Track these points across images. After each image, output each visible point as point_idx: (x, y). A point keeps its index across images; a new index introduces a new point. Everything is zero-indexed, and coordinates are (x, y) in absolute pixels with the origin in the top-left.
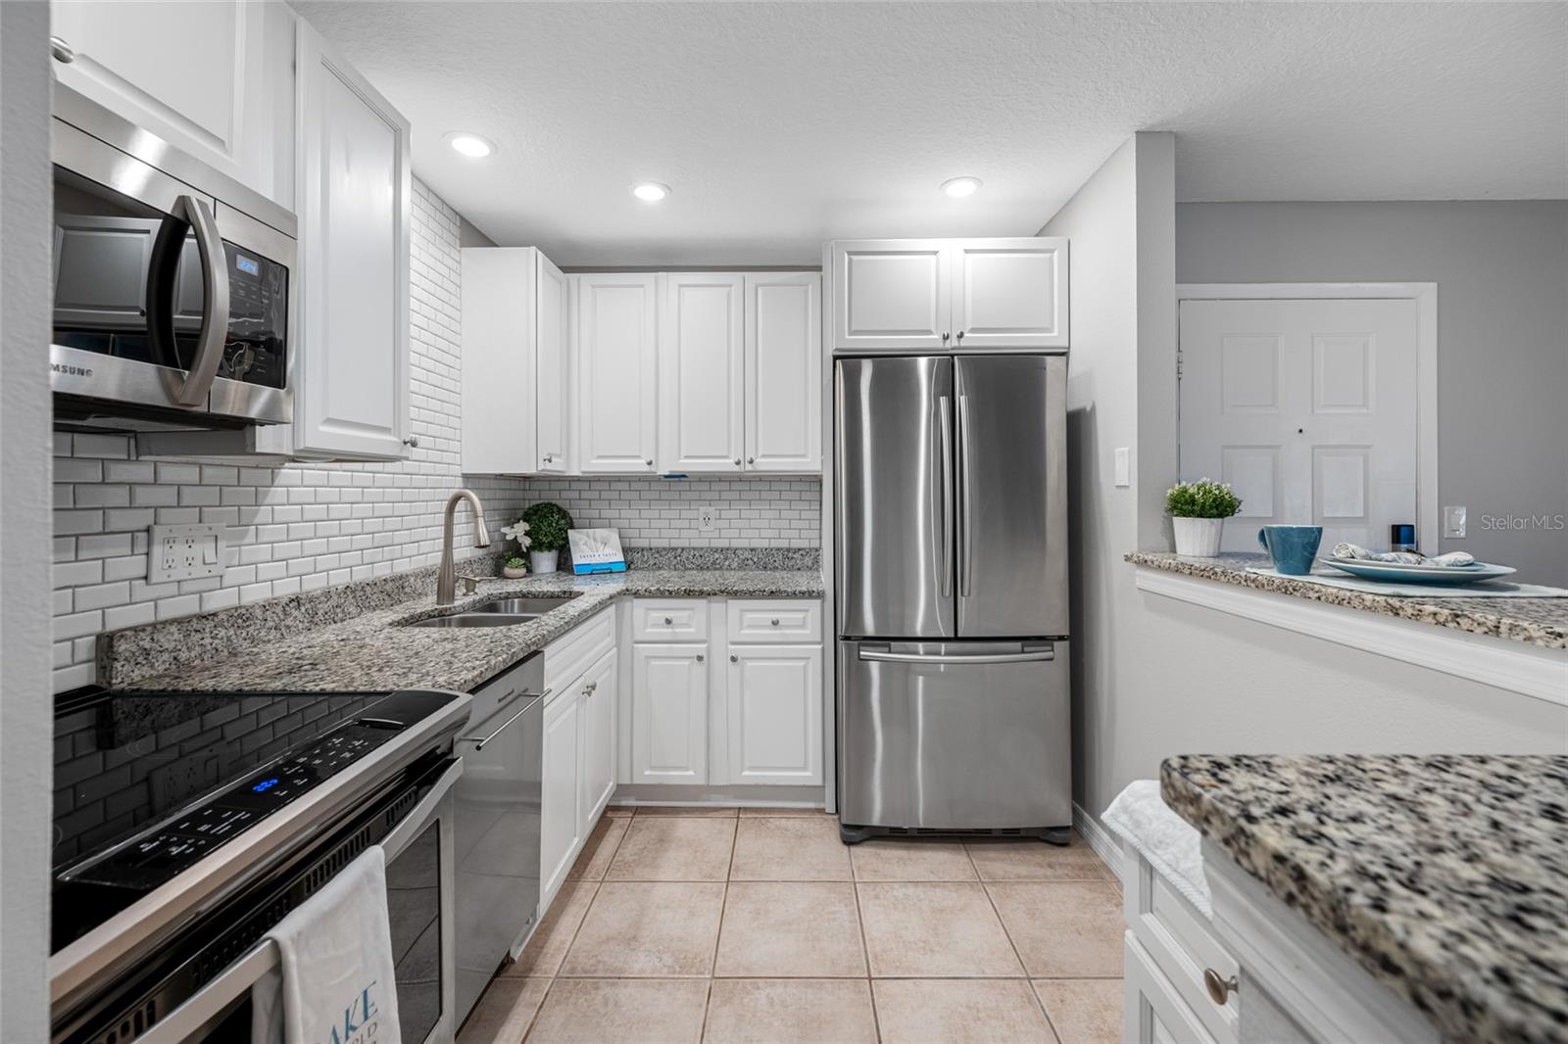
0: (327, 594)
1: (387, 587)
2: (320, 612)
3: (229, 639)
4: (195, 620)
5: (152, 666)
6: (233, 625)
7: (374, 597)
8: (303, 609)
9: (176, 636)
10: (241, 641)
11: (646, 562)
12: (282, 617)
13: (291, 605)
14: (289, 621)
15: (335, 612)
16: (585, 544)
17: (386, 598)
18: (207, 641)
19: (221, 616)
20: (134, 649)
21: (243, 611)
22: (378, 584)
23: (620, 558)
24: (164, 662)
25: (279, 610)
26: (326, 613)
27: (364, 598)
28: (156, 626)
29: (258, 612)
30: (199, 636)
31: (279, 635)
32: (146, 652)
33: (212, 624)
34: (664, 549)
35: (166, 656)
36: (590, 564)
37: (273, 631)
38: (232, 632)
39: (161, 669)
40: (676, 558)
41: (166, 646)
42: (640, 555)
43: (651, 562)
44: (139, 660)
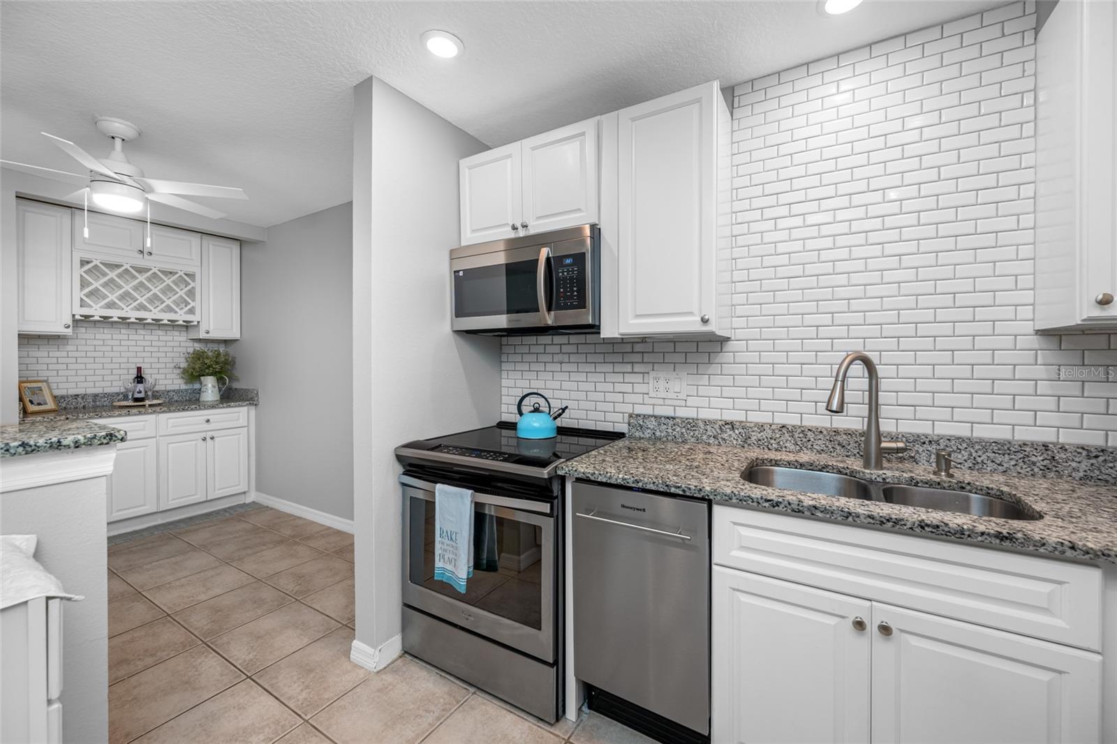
0: (761, 427)
1: (839, 438)
2: (753, 438)
3: (682, 433)
4: (663, 419)
5: (644, 433)
6: (684, 427)
7: (820, 442)
8: (737, 432)
9: (654, 423)
10: (690, 437)
12: (719, 432)
13: (726, 426)
14: (725, 436)
15: (769, 442)
17: (838, 448)
18: (670, 431)
19: (677, 420)
20: (636, 423)
21: (691, 421)
22: (825, 432)
24: (649, 433)
25: (717, 426)
26: (760, 440)
27: (804, 440)
28: (645, 417)
29: (701, 424)
30: (665, 427)
31: (716, 442)
32: (641, 427)
33: (672, 423)
35: (649, 431)
37: (712, 438)
38: (684, 430)
39: (648, 436)
41: (649, 426)
44: (639, 428)
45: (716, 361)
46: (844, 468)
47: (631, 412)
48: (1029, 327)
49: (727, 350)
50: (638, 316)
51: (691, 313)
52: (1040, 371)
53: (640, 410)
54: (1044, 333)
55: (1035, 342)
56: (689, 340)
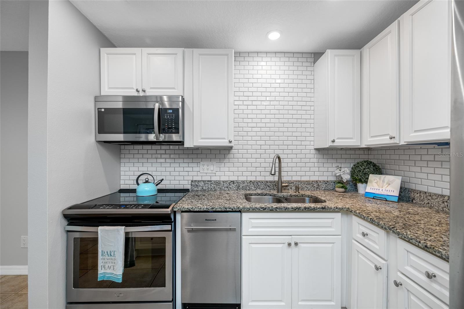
0: (243, 182)
1: (268, 184)
2: (241, 186)
3: (214, 187)
4: (206, 181)
5: (198, 188)
6: (215, 184)
7: (262, 186)
8: (235, 184)
9: (203, 184)
10: (217, 188)
11: (423, 201)
12: (229, 185)
13: (231, 183)
14: (231, 186)
15: (246, 187)
16: (377, 183)
17: (267, 187)
18: (209, 186)
19: (212, 182)
20: (195, 184)
21: (218, 182)
22: (264, 182)
23: (397, 193)
24: (200, 188)
25: (228, 183)
26: (243, 187)
27: (257, 185)
28: (199, 181)
29: (222, 183)
30: (207, 185)
31: (228, 189)
32: (197, 186)
33: (210, 183)
34: (435, 195)
35: (200, 187)
36: (374, 193)
37: (226, 188)
38: (215, 186)
39: (200, 189)
40: (443, 202)
41: (201, 185)
42: (418, 195)
43: (426, 201)
44: (196, 186)
45: (227, 157)
46: (272, 194)
47: (192, 180)
48: (313, 148)
49: (231, 153)
50: (202, 138)
51: (224, 138)
52: (315, 160)
53: (195, 178)
54: (316, 149)
55: (313, 152)
56: (217, 149)
